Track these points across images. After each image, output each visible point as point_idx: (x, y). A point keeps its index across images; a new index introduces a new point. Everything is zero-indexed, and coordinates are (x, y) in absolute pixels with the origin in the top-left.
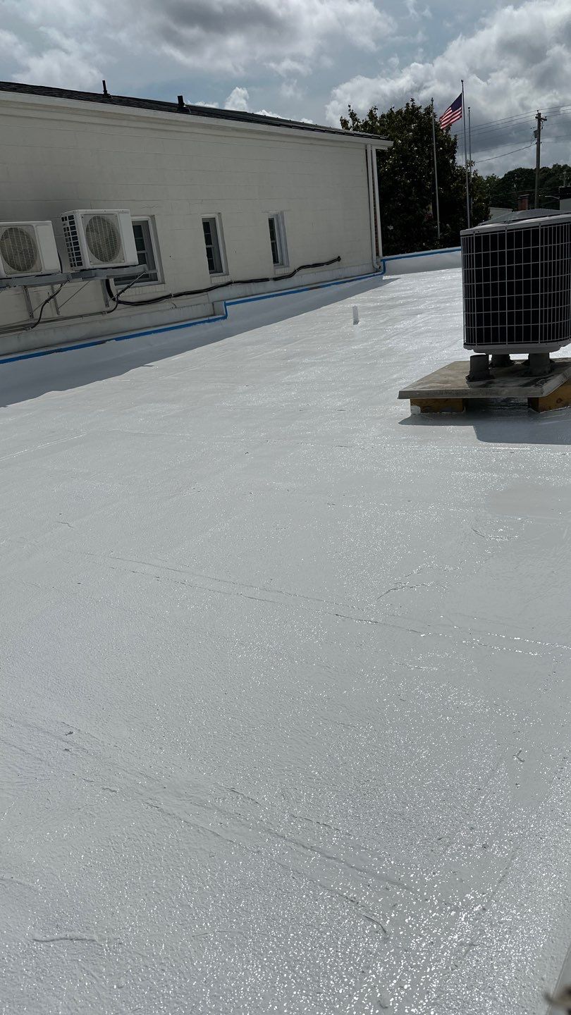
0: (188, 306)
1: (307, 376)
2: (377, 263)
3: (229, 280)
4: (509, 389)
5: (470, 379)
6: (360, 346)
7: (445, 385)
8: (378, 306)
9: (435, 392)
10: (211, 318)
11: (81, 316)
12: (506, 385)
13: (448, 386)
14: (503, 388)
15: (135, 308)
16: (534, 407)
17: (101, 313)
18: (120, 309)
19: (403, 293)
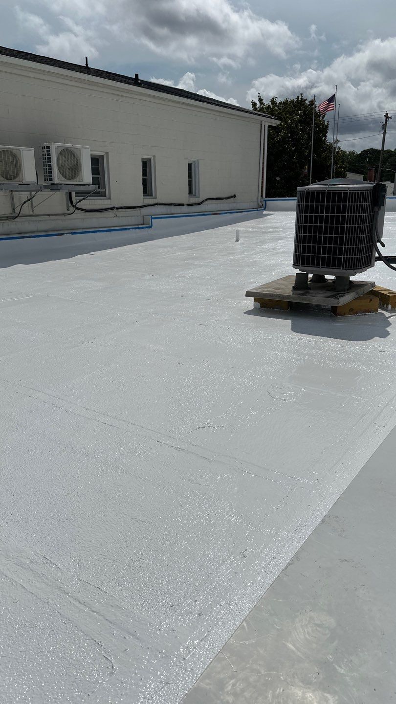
0: (126, 217)
1: (194, 274)
2: (261, 202)
3: (156, 202)
4: (317, 298)
5: (295, 288)
6: (236, 257)
7: (277, 291)
8: (255, 232)
9: (270, 295)
10: (140, 226)
11: (49, 215)
12: (316, 295)
13: (279, 292)
14: (313, 297)
15: (87, 213)
16: (334, 312)
17: (63, 214)
18: (77, 213)
19: (275, 224)
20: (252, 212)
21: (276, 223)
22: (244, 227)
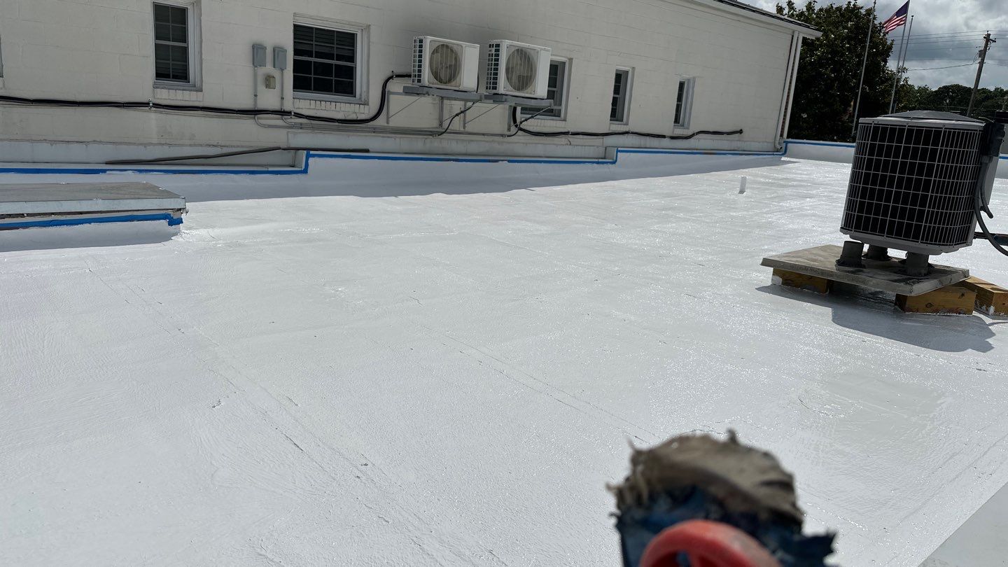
0: (582, 146)
1: (677, 229)
2: (779, 143)
3: (627, 130)
4: (874, 282)
5: (840, 263)
6: (740, 214)
7: (812, 263)
8: (769, 183)
9: (801, 267)
10: (600, 160)
11: (483, 134)
12: (875, 276)
13: (815, 264)
14: (871, 279)
15: (534, 137)
16: (902, 305)
17: (502, 135)
18: (519, 136)
19: (799, 176)
20: (765, 156)
21: (801, 174)
22: (751, 176)
